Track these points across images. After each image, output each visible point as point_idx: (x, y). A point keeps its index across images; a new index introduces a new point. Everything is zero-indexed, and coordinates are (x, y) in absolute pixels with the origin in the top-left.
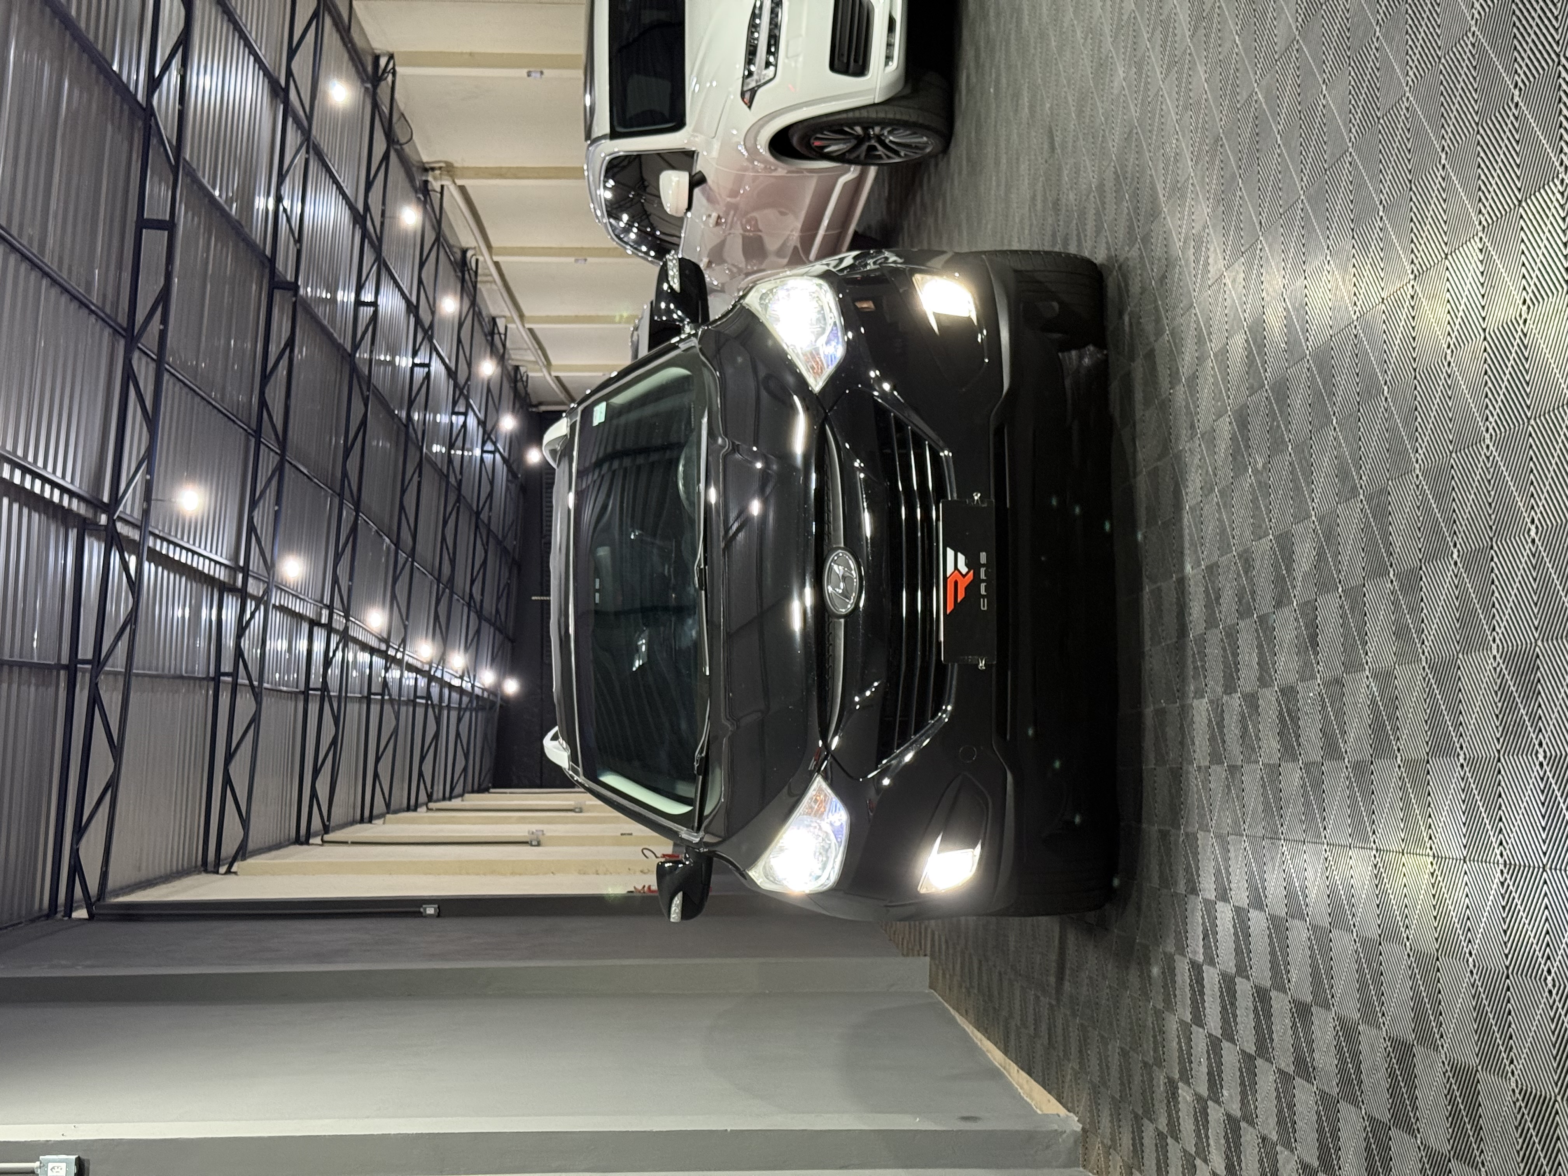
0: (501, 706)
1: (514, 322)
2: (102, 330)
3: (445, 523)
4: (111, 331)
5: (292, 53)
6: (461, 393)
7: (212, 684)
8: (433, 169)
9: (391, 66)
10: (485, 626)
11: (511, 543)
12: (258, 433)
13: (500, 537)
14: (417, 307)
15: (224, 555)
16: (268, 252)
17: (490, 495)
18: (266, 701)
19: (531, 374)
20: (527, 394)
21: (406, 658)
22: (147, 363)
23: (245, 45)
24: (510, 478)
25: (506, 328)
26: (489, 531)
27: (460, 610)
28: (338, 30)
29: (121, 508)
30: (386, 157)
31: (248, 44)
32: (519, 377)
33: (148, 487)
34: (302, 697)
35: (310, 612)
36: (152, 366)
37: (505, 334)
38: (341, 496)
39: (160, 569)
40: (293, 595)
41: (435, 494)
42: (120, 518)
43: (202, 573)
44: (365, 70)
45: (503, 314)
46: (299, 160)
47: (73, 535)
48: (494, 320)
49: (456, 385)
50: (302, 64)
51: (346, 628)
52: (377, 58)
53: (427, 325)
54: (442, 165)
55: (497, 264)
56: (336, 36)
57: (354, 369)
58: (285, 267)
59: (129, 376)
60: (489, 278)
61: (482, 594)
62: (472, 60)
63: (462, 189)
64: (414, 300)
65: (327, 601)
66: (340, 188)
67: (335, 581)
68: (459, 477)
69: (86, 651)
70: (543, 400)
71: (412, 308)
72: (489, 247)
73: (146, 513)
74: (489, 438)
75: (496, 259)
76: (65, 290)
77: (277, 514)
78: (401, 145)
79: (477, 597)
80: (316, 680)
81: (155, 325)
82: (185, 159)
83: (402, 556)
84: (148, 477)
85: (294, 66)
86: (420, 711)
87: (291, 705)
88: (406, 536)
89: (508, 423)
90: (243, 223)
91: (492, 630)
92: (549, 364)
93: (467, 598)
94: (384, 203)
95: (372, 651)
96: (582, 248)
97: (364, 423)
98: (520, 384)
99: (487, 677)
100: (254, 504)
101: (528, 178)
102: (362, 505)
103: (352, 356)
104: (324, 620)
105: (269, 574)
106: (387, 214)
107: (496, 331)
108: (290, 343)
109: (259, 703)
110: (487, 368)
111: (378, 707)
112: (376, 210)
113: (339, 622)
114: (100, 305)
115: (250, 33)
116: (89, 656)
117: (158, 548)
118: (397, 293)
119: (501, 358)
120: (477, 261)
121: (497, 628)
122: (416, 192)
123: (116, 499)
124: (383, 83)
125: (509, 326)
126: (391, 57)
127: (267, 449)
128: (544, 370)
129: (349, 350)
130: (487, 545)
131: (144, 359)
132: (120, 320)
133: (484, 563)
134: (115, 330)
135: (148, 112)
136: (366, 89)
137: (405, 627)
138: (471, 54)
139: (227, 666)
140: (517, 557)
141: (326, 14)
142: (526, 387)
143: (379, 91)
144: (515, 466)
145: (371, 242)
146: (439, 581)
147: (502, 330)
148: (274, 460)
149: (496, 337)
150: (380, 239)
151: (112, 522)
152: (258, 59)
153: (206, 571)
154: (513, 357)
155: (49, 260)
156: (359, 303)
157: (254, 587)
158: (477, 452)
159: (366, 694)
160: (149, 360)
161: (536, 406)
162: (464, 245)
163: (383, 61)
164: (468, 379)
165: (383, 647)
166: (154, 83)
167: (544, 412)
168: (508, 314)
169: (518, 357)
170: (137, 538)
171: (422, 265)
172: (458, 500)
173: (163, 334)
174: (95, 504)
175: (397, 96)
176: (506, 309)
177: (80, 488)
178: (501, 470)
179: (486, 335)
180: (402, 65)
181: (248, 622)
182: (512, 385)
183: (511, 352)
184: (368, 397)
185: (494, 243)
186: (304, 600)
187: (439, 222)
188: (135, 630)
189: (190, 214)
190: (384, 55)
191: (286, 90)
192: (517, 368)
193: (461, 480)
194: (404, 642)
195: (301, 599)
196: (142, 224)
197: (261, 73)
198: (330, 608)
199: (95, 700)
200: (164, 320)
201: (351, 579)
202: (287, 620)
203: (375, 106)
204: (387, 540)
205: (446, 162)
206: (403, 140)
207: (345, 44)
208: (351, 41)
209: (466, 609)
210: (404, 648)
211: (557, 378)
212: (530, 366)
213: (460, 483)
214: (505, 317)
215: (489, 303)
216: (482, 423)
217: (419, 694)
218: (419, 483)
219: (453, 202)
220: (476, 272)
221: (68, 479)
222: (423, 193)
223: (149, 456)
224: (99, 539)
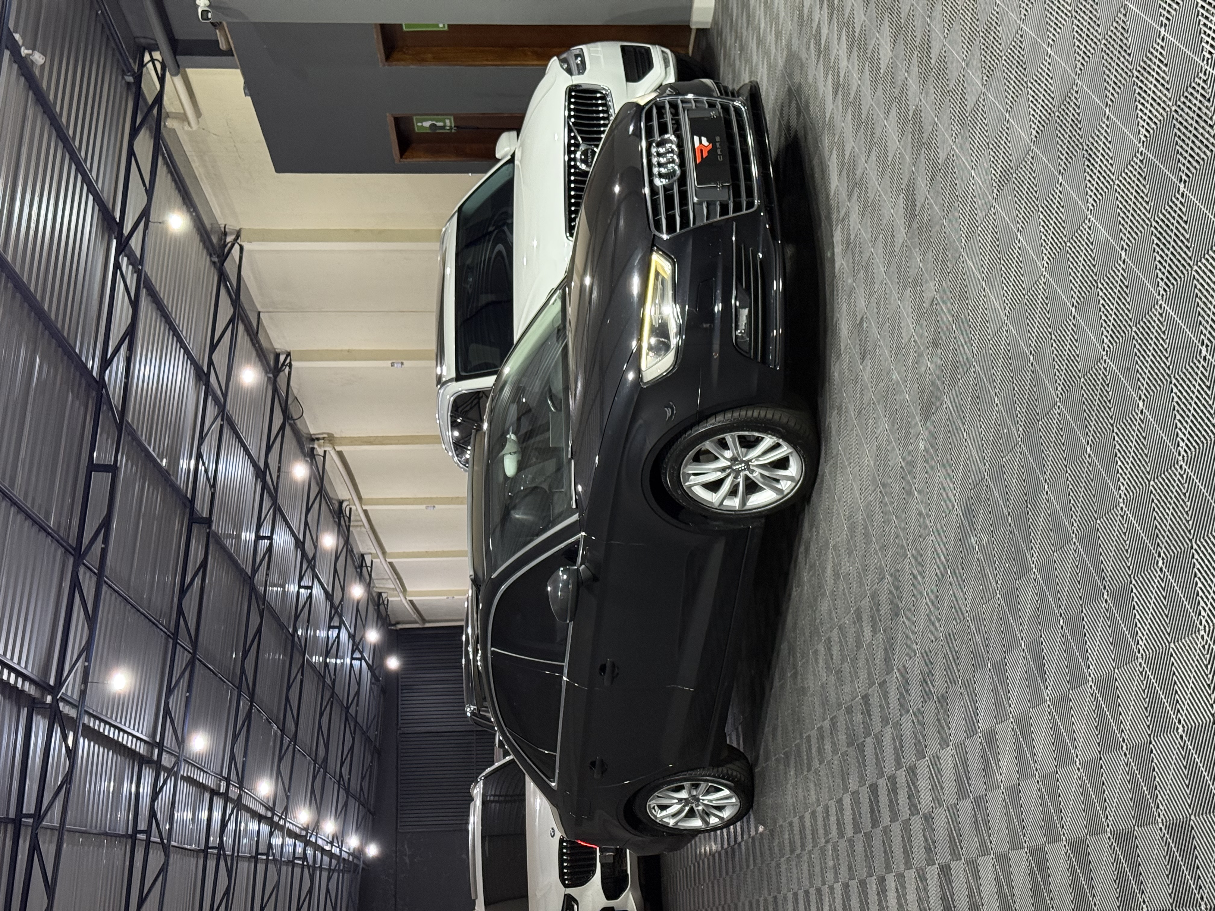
0: (363, 869)
1: (378, 557)
2: (56, 551)
3: (321, 714)
4: (63, 550)
5: (213, 347)
6: (336, 611)
7: (130, 841)
8: (318, 439)
9: (288, 361)
10: (352, 801)
11: (372, 733)
12: (175, 635)
13: (364, 728)
14: (303, 543)
15: (144, 733)
16: (189, 495)
17: (358, 693)
18: (174, 858)
19: (390, 599)
20: (387, 615)
21: (288, 825)
22: (90, 577)
23: (177, 341)
24: (373, 681)
25: (372, 562)
26: (356, 722)
27: (331, 787)
28: (249, 335)
29: (63, 690)
30: (282, 428)
31: (180, 340)
32: (381, 601)
33: (86, 671)
34: (202, 855)
35: (211, 782)
36: (94, 579)
37: (371, 568)
38: (239, 688)
39: (92, 744)
40: (198, 768)
41: (314, 692)
42: (62, 699)
43: (125, 747)
44: (268, 364)
45: (369, 551)
46: (216, 427)
47: (24, 712)
48: (362, 556)
49: (332, 605)
50: (220, 357)
51: (240, 796)
52: (277, 356)
53: (310, 556)
54: (325, 436)
55: (365, 512)
56: (247, 338)
57: (253, 589)
58: (202, 507)
59: (75, 584)
60: (360, 523)
61: (350, 774)
62: (350, 355)
63: (340, 454)
64: (301, 537)
65: (225, 774)
66: (246, 450)
67: (233, 757)
68: (333, 677)
69: (29, 807)
70: (400, 619)
71: (299, 544)
72: (360, 498)
73: (83, 693)
74: (358, 648)
75: (365, 507)
76: (28, 516)
77: (188, 699)
78: (294, 420)
79: (346, 777)
80: (214, 840)
81: (99, 545)
82: (127, 422)
83: (286, 740)
84: (86, 664)
85: (215, 357)
86: (298, 871)
87: (193, 861)
88: (290, 725)
89: (373, 636)
90: (171, 473)
91: (357, 804)
92: (404, 590)
93: (337, 778)
94: (280, 462)
95: (260, 818)
96: (431, 498)
97: (259, 631)
98: (382, 607)
99: (353, 842)
100: (170, 692)
101: (391, 444)
102: (256, 696)
103: (252, 578)
104: (222, 790)
105: (179, 748)
106: (282, 470)
107: (364, 565)
108: (204, 565)
109: (167, 856)
110: (357, 591)
111: (264, 866)
112: (273, 465)
113: (234, 792)
114: (55, 529)
115: (182, 332)
116: (32, 811)
117: (91, 725)
118: (289, 533)
119: (369, 585)
120: (350, 509)
121: (360, 803)
122: (305, 456)
123: (60, 682)
124: (281, 374)
125: (374, 560)
126: (288, 354)
127: (182, 649)
128: (401, 595)
129: (249, 573)
130: (355, 733)
131: (88, 573)
132: (70, 542)
133: (352, 748)
134: (67, 550)
135: (101, 384)
136: (269, 378)
137: (288, 797)
138: (349, 351)
139: (142, 825)
140: (377, 745)
141: (240, 322)
142: (386, 609)
143: (278, 379)
144: (377, 672)
145: (269, 492)
146: (315, 762)
147: (369, 564)
148: (187, 657)
149: (364, 569)
150: (276, 489)
151: (55, 701)
152: (187, 352)
153: (129, 745)
154: (377, 585)
155: (17, 493)
156: (258, 538)
157: (167, 761)
158: (348, 661)
159: (254, 854)
160: (92, 574)
161: (394, 625)
162: (341, 498)
163: (282, 358)
164: (342, 600)
165: (269, 814)
166: (106, 363)
167: (401, 629)
168: (374, 551)
169: (381, 586)
170: (75, 716)
171: (308, 510)
172: (332, 696)
173: (104, 552)
174: (42, 686)
175: (292, 384)
176: (372, 547)
177: (32, 672)
178: (366, 674)
179: (356, 568)
180: (296, 360)
181: (161, 789)
182: (376, 607)
183: (376, 581)
184: (263, 609)
185: (364, 496)
186: (207, 772)
187: (322, 479)
188: (69, 789)
189: (130, 463)
190: (283, 353)
191: (208, 375)
192: (380, 594)
193: (335, 680)
194: (286, 809)
195: (204, 772)
196: (93, 467)
197: (189, 362)
198: (228, 780)
199: (35, 847)
200: (106, 541)
201: (245, 756)
202: (193, 790)
203: (275, 390)
204: (275, 727)
205: (328, 434)
206: (295, 417)
207: (254, 345)
208: (258, 342)
209: (336, 786)
210: (286, 816)
211: (411, 601)
212: (390, 592)
213: (334, 682)
214: (371, 554)
215: (359, 543)
216: (351, 636)
217: (297, 856)
218: (302, 681)
219: (333, 464)
220: (349, 518)
221: (23, 664)
222: (311, 455)
223: (87, 649)
224: (44, 717)
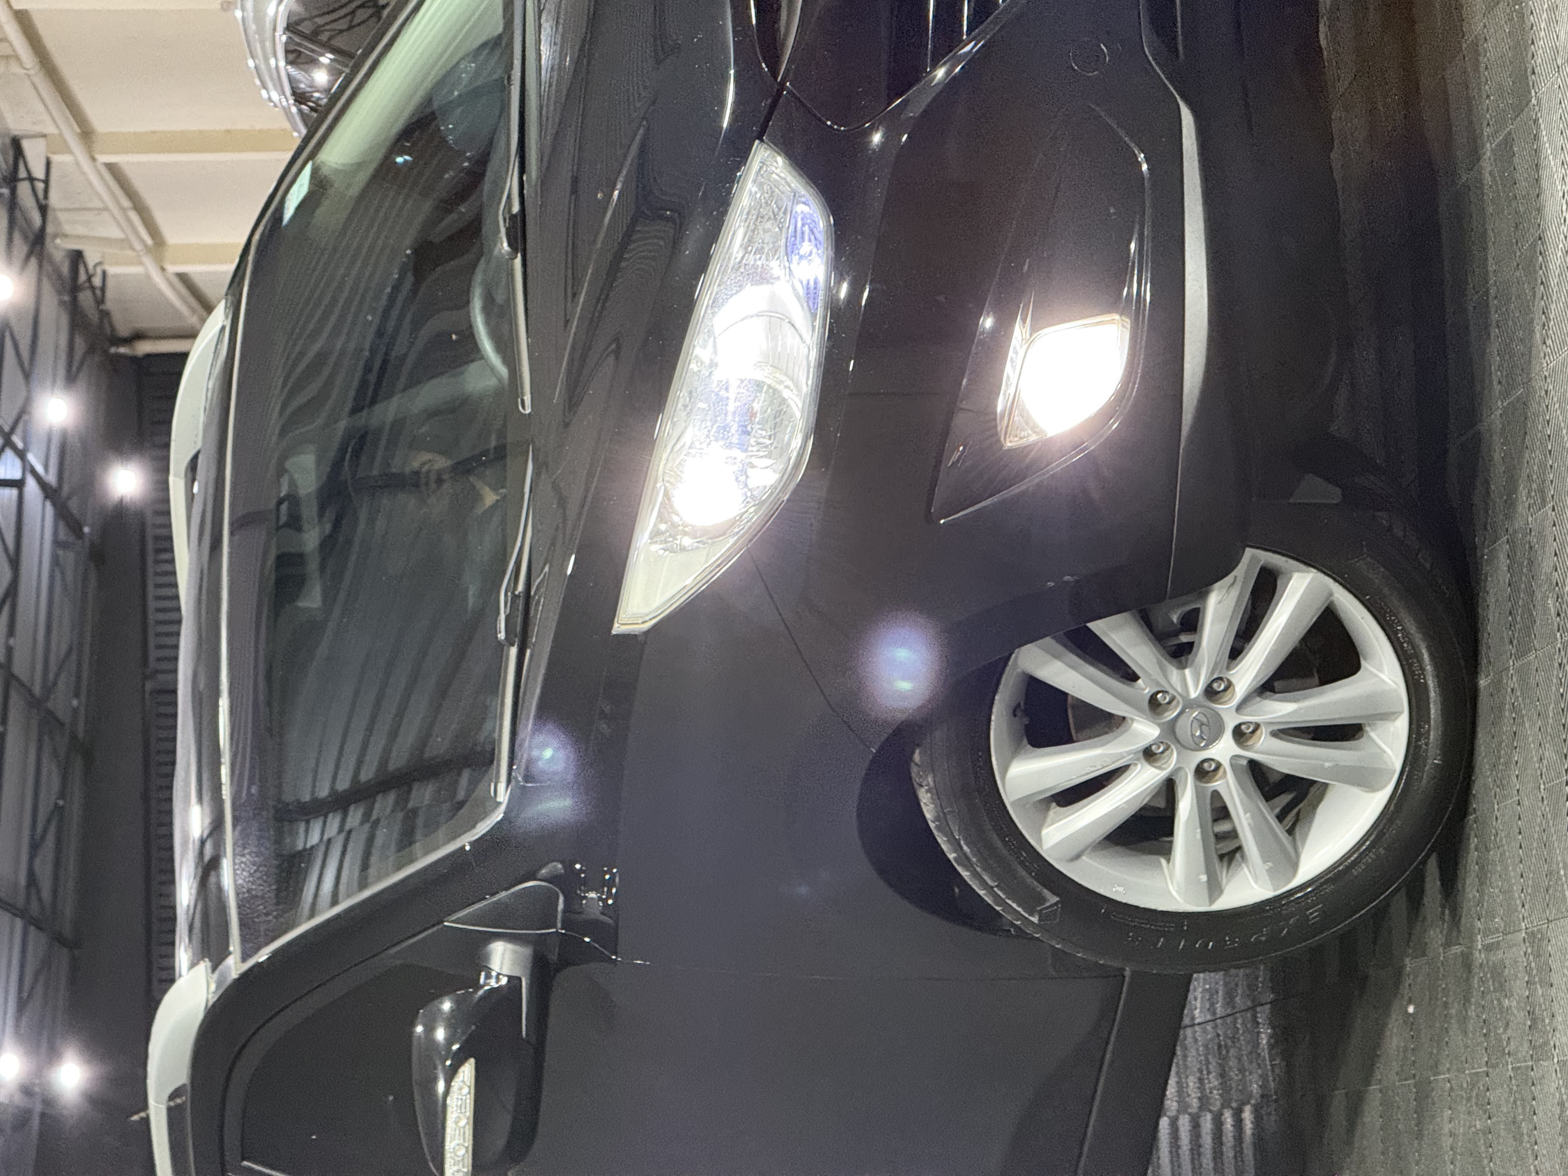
1: (68, 149)
11: (65, 699)
13: (37, 689)
19: (111, 270)
20: (105, 315)
24: (62, 536)
25: (48, 164)
32: (83, 277)
37: (46, 182)
45: (37, 129)
48: (16, 144)
70: (143, 324)
74: (9, 445)
89: (56, 408)
92: (158, 244)
98: (85, 298)
99: (6, 1066)
107: (22, 174)
121: (32, 922)
125: (56, 159)
128: (147, 259)
140: (81, 734)
142: (100, 301)
144: (73, 505)
147: (39, 172)
149: (24, 188)
154: (68, 229)
161: (129, 341)
167: (149, 356)
168: (51, 130)
169: (81, 230)
176: (46, 117)
178: (41, 523)
182: (66, 298)
183: (62, 216)
192: (77, 257)
211: (182, 277)
212: (112, 251)
214: (44, 136)
